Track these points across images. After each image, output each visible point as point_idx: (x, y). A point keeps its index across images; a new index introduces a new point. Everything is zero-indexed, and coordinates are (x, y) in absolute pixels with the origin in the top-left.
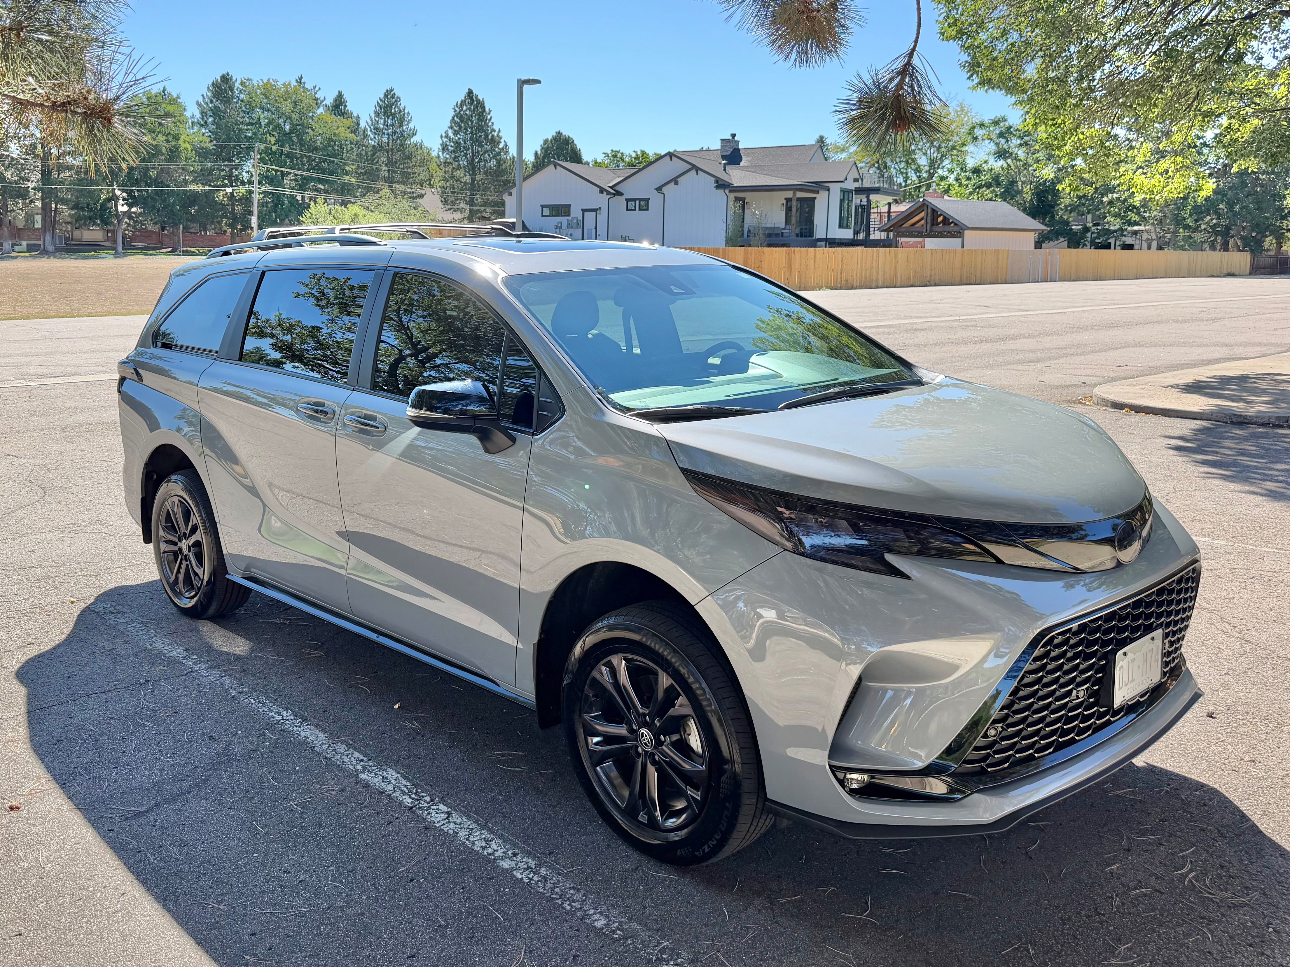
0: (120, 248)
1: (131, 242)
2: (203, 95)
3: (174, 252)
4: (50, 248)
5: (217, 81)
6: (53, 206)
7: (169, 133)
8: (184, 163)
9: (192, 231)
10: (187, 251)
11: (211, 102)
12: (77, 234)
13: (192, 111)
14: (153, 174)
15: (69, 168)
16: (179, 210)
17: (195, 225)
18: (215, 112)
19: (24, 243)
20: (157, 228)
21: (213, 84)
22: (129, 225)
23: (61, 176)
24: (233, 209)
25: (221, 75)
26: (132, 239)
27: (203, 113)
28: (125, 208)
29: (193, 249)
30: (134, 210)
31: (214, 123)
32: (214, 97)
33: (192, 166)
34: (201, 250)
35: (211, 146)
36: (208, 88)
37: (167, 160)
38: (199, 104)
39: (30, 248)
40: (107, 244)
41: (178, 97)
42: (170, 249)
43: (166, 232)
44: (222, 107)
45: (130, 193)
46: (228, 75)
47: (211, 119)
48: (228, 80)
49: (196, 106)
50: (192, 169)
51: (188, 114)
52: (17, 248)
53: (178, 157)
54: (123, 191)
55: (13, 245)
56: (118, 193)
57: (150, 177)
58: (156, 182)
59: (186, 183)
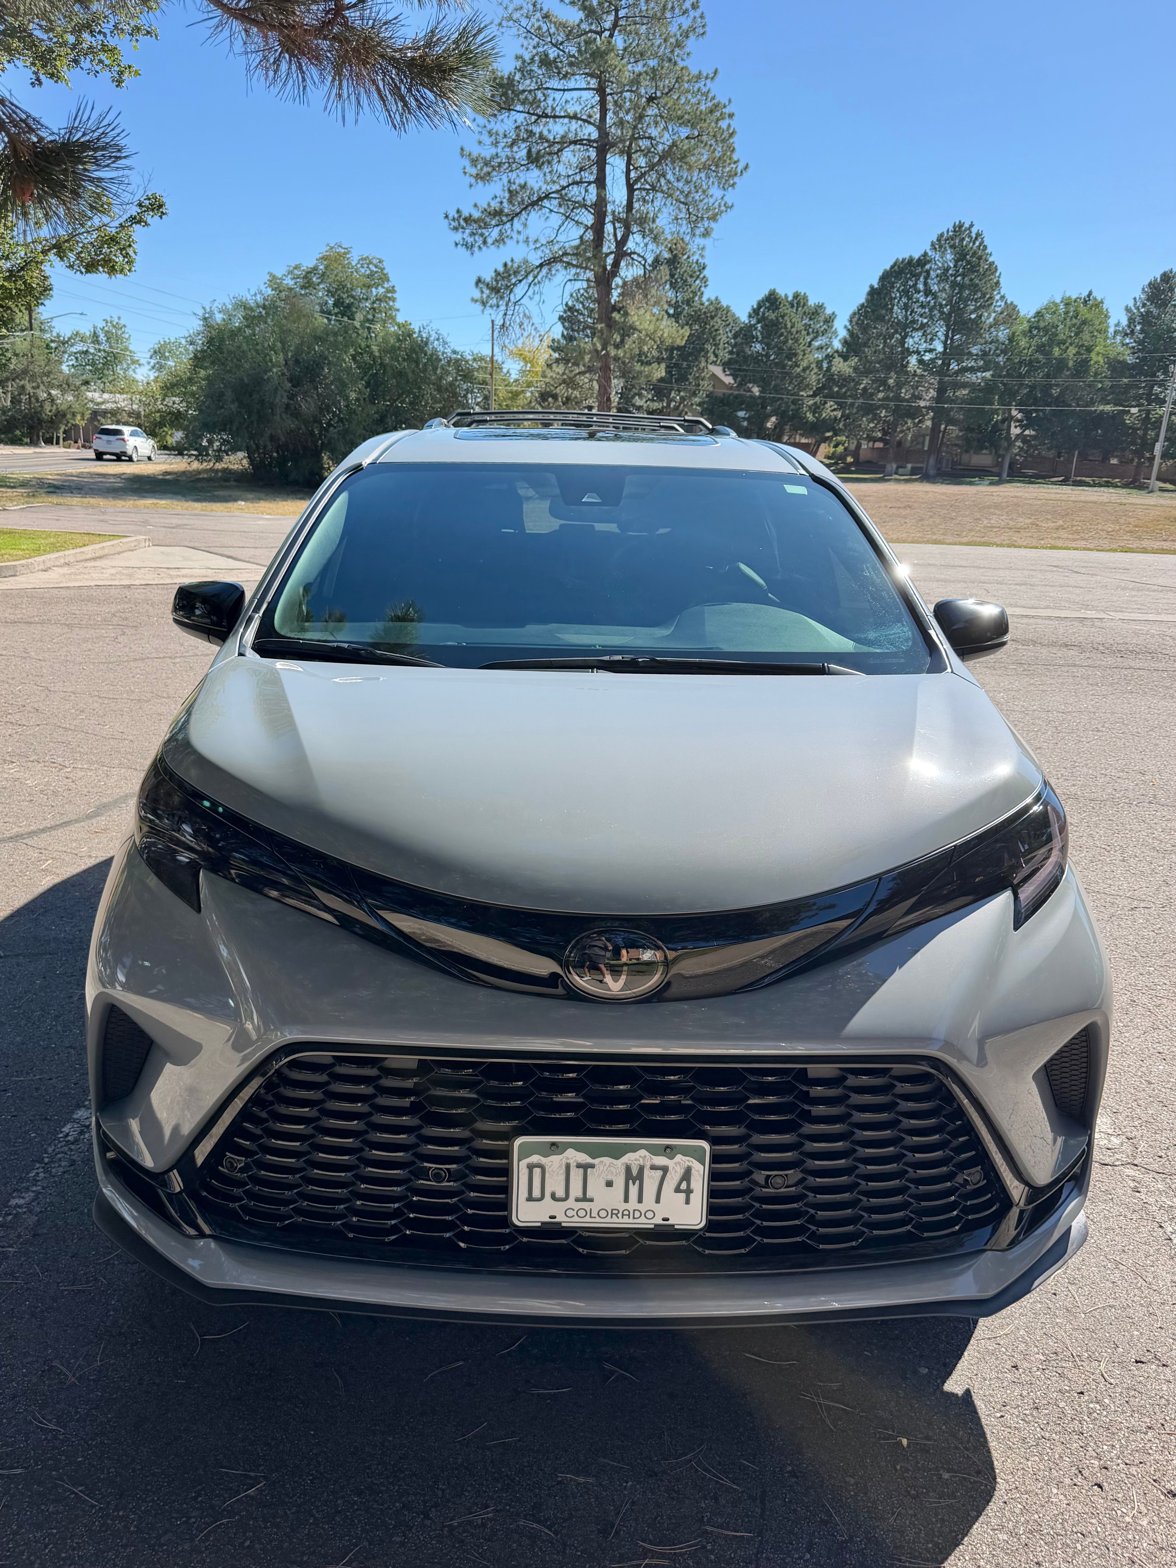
0: (1005, 475)
1: (1021, 468)
2: (1135, 299)
3: (1064, 482)
4: (932, 472)
5: (1156, 280)
6: (943, 426)
7: (1083, 345)
8: (1092, 379)
9: (1091, 458)
10: (1080, 481)
11: (1144, 305)
12: (965, 458)
13: (1118, 318)
14: (1055, 392)
15: (964, 385)
16: (1077, 434)
17: (1095, 451)
18: (1147, 319)
19: (909, 466)
20: (1051, 454)
21: (1150, 284)
22: (1021, 449)
23: (957, 394)
24: (1145, 434)
25: (1162, 272)
26: (1024, 465)
27: (1131, 321)
28: (1018, 431)
29: (1087, 479)
30: (1027, 432)
31: (1142, 331)
32: (1148, 300)
33: (1101, 382)
34: (1097, 480)
35: (1130, 359)
36: (1143, 289)
37: (1073, 376)
38: (1128, 310)
39: (913, 472)
40: (995, 470)
41: (1102, 302)
42: (1061, 479)
43: (1062, 459)
44: (1155, 311)
45: (1027, 414)
46: (1171, 272)
47: (1138, 328)
48: (1169, 278)
49: (1124, 312)
50: (1100, 386)
51: (1112, 322)
52: (901, 471)
53: (1087, 372)
54: (1020, 411)
55: (898, 468)
56: (1014, 413)
57: (1051, 395)
58: (1059, 401)
59: (1092, 402)
